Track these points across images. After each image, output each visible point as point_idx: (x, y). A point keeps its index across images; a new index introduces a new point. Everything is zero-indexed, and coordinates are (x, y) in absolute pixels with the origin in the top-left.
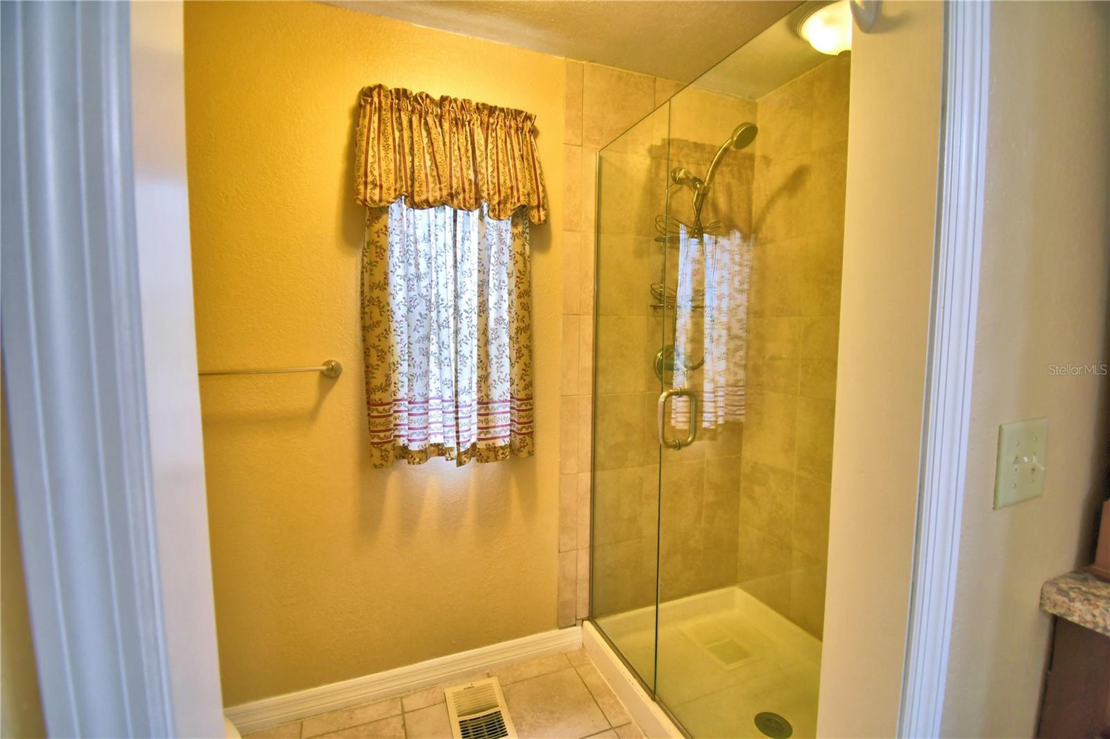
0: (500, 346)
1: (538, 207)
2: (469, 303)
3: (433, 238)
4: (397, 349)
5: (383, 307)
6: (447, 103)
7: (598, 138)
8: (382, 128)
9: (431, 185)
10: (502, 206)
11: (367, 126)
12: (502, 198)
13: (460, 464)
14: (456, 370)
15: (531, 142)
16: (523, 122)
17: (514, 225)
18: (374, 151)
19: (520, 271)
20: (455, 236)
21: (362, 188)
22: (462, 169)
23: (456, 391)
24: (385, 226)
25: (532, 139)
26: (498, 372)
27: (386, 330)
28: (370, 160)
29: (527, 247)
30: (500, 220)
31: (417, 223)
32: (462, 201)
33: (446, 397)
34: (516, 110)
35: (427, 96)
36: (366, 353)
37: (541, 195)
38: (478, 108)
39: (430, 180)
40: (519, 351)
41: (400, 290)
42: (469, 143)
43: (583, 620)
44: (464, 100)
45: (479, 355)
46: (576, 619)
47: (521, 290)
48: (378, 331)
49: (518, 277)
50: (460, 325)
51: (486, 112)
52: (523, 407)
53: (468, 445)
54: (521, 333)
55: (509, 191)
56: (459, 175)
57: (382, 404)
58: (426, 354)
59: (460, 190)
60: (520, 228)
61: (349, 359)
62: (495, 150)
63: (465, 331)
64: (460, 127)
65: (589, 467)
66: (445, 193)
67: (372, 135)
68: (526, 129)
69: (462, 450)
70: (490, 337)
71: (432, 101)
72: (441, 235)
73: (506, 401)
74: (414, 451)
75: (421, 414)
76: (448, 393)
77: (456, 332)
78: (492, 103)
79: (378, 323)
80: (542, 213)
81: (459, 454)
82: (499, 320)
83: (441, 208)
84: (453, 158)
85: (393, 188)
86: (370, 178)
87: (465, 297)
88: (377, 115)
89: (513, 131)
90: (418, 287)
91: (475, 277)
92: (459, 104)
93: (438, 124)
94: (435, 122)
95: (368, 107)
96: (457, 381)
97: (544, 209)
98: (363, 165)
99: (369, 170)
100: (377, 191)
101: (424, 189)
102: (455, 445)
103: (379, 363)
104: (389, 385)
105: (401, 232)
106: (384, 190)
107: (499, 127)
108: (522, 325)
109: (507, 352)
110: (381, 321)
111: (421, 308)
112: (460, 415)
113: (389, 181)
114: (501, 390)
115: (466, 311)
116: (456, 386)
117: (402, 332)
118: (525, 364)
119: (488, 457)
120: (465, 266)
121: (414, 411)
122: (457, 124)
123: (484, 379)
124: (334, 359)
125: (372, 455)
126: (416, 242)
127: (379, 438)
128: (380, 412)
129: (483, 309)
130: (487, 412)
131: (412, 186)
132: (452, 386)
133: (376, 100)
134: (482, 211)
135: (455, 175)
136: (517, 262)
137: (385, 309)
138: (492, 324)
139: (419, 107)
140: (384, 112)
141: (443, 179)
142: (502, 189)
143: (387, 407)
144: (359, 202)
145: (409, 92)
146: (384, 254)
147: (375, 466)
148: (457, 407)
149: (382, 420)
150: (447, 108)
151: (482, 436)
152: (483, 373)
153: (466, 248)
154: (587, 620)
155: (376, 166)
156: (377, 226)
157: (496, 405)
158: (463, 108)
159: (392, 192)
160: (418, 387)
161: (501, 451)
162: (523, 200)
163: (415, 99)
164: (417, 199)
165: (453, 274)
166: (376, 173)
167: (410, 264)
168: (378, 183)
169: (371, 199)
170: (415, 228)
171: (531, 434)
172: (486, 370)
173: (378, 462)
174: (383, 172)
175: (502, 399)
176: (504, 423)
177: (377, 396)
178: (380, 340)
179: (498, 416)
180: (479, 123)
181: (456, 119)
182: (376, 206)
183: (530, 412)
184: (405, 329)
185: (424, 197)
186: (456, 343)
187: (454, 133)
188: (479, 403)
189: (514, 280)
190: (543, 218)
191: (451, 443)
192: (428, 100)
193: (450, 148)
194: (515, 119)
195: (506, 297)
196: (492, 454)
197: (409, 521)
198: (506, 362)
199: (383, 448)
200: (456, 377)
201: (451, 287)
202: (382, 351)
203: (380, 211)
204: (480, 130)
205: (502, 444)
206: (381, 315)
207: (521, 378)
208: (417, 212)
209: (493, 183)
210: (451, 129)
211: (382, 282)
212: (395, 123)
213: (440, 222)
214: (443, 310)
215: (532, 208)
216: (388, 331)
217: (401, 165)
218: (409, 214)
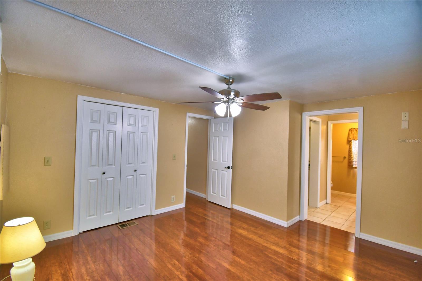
4: (353, 156)
8: (351, 132)
18: (350, 135)
21: (349, 139)
36: (349, 156)
41: (353, 149)
61: (347, 156)
99: (350, 137)
104: (351, 159)
105: (353, 143)
113: (352, 138)
117: (353, 154)
121: (353, 163)
125: (349, 166)
131: (355, 138)
133: (351, 130)
143: (351, 161)
146: (351, 145)
147: (349, 168)
149: (350, 163)
156: (351, 142)
167: (354, 147)
199: (351, 166)
203: (351, 141)
206: (350, 151)
211: (351, 148)
212: (353, 132)
216: (351, 154)
217: (353, 136)
218: (355, 141)
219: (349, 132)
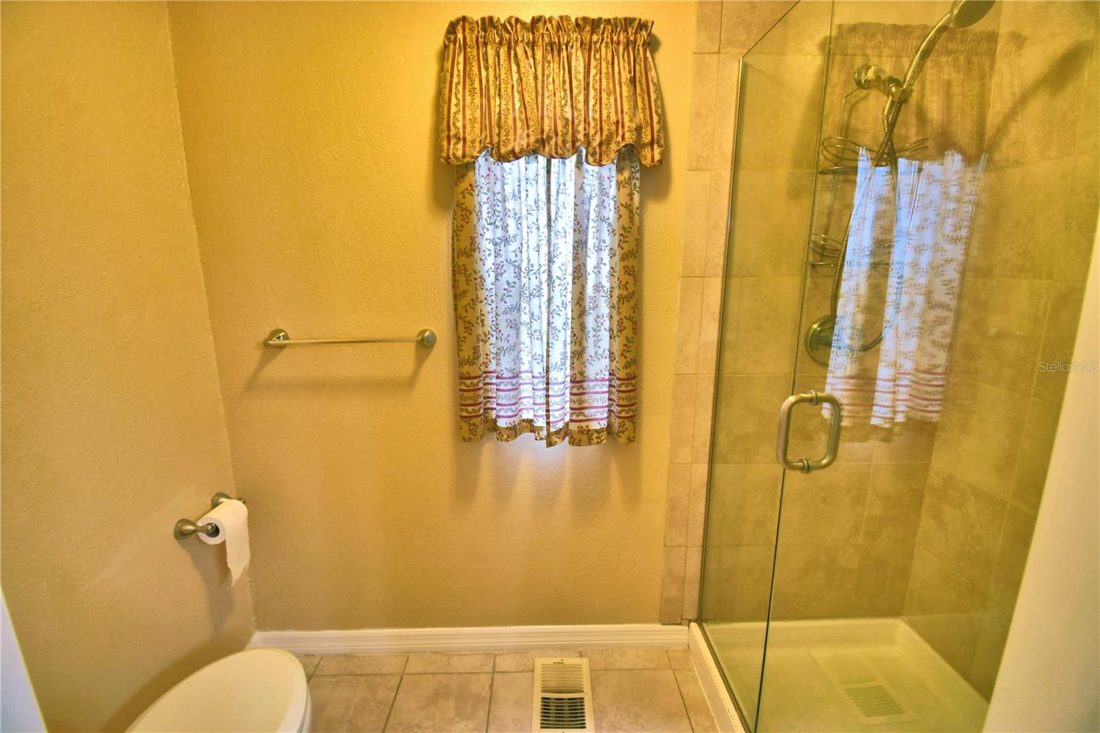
0: (598, 317)
1: (652, 143)
2: (563, 268)
3: (523, 195)
4: (489, 319)
5: (470, 275)
6: (540, 24)
7: (743, 37)
8: (468, 69)
9: (519, 131)
10: (604, 148)
11: (449, 70)
12: (604, 137)
13: (550, 444)
14: (548, 344)
15: (645, 58)
16: (636, 33)
17: (620, 170)
18: (457, 99)
19: (624, 228)
20: (548, 190)
21: (445, 143)
22: (555, 107)
23: (548, 367)
24: (471, 185)
25: (648, 55)
26: (595, 346)
27: (472, 300)
28: (453, 109)
29: (636, 197)
30: (601, 165)
31: (506, 177)
32: (553, 148)
33: (536, 374)
34: (626, 19)
35: (517, 20)
37: (656, 127)
38: (577, 25)
39: (519, 124)
40: (620, 323)
41: (490, 255)
42: (567, 71)
43: (690, 621)
44: (561, 17)
45: (572, 328)
46: (682, 619)
47: (625, 250)
48: (464, 301)
49: (621, 235)
50: (552, 294)
51: (588, 28)
52: (623, 388)
53: (560, 425)
54: (623, 303)
55: (614, 127)
56: (551, 115)
57: (470, 378)
58: (515, 326)
59: (553, 134)
60: (626, 174)
61: (441, 326)
62: (598, 75)
63: (557, 301)
64: (556, 53)
65: (707, 459)
66: (532, 139)
67: (455, 79)
68: (640, 42)
69: (552, 430)
70: (587, 307)
71: (524, 24)
72: (532, 190)
73: (603, 380)
74: (502, 428)
75: (509, 390)
76: (538, 369)
77: (550, 300)
78: (593, 15)
79: (465, 292)
80: (657, 151)
81: (549, 435)
82: (598, 287)
83: (532, 157)
84: (546, 94)
85: (478, 140)
86: (453, 132)
87: (558, 262)
88: (462, 55)
89: (621, 48)
90: (506, 251)
91: (570, 238)
92: (554, 23)
93: (530, 53)
94: (526, 52)
95: (452, 46)
96: (548, 356)
97: (660, 146)
98: (446, 116)
99: (451, 122)
100: (460, 146)
101: (511, 137)
102: (545, 425)
103: (466, 335)
104: (478, 358)
105: (489, 190)
106: (468, 144)
107: (604, 44)
108: (625, 293)
109: (607, 324)
110: (467, 291)
111: (509, 275)
112: (551, 393)
113: (474, 133)
114: (599, 367)
115: (558, 278)
116: (548, 361)
117: (492, 301)
118: (627, 339)
119: (580, 441)
120: (559, 226)
121: (502, 387)
122: (552, 50)
123: (578, 354)
124: (429, 328)
125: (461, 429)
126: (505, 200)
127: (468, 412)
128: (466, 386)
129: (579, 274)
130: (581, 391)
131: (499, 135)
132: (542, 361)
133: (460, 36)
134: (580, 157)
135: (548, 116)
136: (620, 216)
137: (472, 278)
138: (590, 290)
139: (507, 36)
140: (469, 50)
141: (531, 123)
142: (604, 125)
143: (475, 381)
144: (443, 160)
145: (495, 20)
146: (469, 216)
147: (464, 439)
148: (548, 384)
149: (470, 394)
150: (541, 31)
151: (575, 417)
152: (577, 348)
153: (560, 203)
154: (695, 621)
155: (460, 116)
156: (463, 185)
157: (592, 384)
158: (559, 28)
159: (477, 144)
160: (506, 362)
161: (596, 435)
162: (630, 138)
163: (504, 26)
164: (503, 150)
165: (546, 234)
166: (460, 124)
167: (497, 227)
168: (461, 136)
169: (454, 155)
170: (503, 184)
171: (631, 418)
172: (581, 344)
173: (467, 435)
174: (467, 121)
175: (598, 377)
176: (600, 404)
177: (466, 369)
178: (466, 311)
179: (595, 396)
180: (579, 44)
181: (551, 44)
182: (460, 163)
183: (632, 394)
184: (493, 298)
185: (510, 147)
186: (549, 313)
187: (549, 62)
188: (572, 381)
189: (617, 238)
190: (657, 157)
191: (541, 423)
192: (519, 26)
193: (543, 82)
194: (626, 31)
195: (606, 259)
196: (585, 437)
197: (503, 493)
198: (605, 335)
199: (471, 422)
200: (548, 351)
201: (544, 250)
202: (469, 322)
203: (466, 167)
204: (579, 53)
205: (598, 427)
206: (468, 284)
207: (622, 355)
208: (506, 165)
209: (594, 119)
210: (544, 58)
211: (468, 248)
212: (482, 61)
213: (531, 175)
214: (533, 277)
215: (644, 146)
216: (475, 301)
217: (486, 112)
218: (497, 169)
219: (442, 69)
